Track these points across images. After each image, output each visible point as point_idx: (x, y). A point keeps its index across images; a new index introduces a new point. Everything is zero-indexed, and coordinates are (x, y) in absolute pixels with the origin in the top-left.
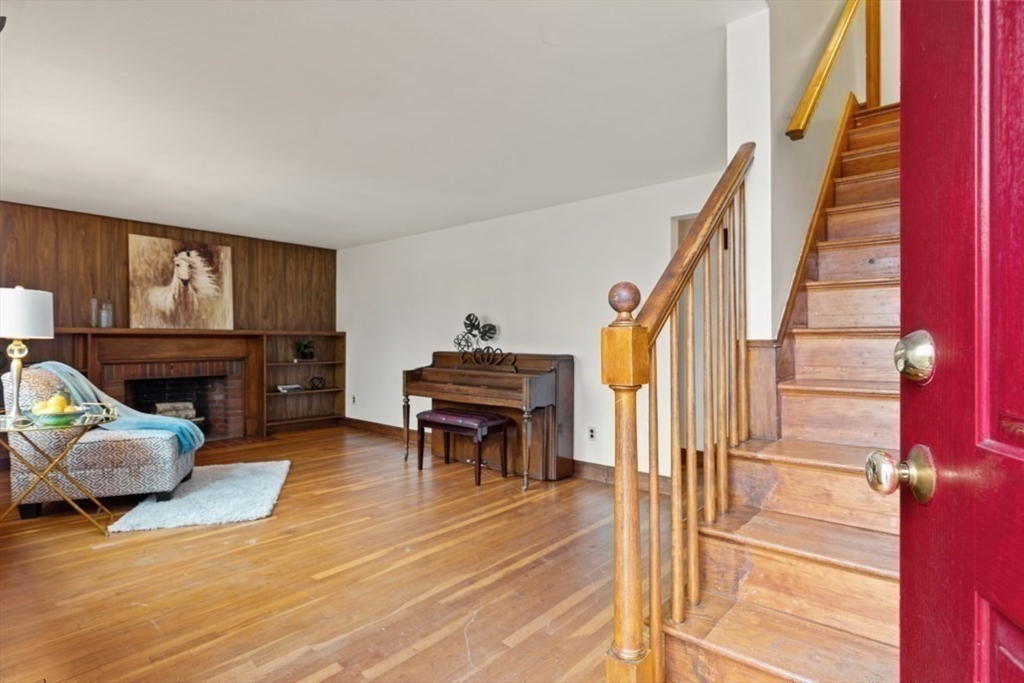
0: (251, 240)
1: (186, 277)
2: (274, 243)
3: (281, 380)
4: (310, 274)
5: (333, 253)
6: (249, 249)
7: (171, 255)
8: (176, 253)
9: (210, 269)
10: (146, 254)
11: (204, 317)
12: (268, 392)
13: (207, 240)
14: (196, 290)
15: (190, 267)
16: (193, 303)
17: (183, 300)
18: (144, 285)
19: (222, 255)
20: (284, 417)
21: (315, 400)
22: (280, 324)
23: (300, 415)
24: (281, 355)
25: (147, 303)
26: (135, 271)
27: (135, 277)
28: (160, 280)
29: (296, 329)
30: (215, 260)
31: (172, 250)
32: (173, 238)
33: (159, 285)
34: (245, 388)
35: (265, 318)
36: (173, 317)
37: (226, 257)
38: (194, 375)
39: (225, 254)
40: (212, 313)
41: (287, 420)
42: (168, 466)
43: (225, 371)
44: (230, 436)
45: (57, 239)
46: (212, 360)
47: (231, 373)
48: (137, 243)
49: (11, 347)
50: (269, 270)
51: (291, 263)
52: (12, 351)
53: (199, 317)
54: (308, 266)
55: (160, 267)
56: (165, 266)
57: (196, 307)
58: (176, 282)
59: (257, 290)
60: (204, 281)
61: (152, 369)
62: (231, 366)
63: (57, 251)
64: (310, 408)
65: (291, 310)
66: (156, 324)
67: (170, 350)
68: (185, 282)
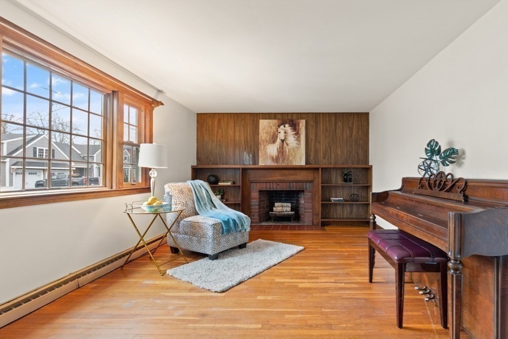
0: (317, 114)
1: (283, 138)
2: (329, 113)
3: (334, 194)
4: (351, 130)
5: (367, 114)
6: (315, 119)
7: (277, 128)
8: (279, 126)
9: (294, 133)
10: (266, 128)
11: (291, 159)
12: (321, 201)
13: (294, 117)
14: (287, 144)
15: (285, 132)
16: (286, 151)
17: (281, 150)
18: (265, 144)
19: (301, 125)
20: (335, 217)
21: (355, 209)
22: (333, 161)
23: (345, 216)
24: (334, 178)
25: (266, 152)
26: (261, 137)
27: (261, 141)
28: (272, 141)
29: (342, 164)
30: (297, 128)
31: (277, 125)
32: (279, 119)
33: (271, 143)
34: (313, 198)
35: (324, 158)
36: (277, 159)
37: (302, 126)
38: (288, 189)
39: (302, 124)
40: (295, 156)
41: (337, 218)
42: (210, 240)
43: (303, 188)
44: (306, 224)
45: (234, 126)
46: (297, 182)
47: (306, 189)
48: (263, 123)
49: (150, 172)
50: (327, 130)
51: (340, 124)
52: (151, 174)
53: (288, 159)
54: (350, 125)
55: (272, 134)
56: (274, 133)
57: (287, 154)
58: (278, 141)
59: (320, 142)
60: (291, 140)
61: (270, 185)
62: (306, 185)
63: (235, 131)
64: (351, 212)
65: (339, 153)
66: (270, 163)
67: (277, 176)
68: (283, 141)
